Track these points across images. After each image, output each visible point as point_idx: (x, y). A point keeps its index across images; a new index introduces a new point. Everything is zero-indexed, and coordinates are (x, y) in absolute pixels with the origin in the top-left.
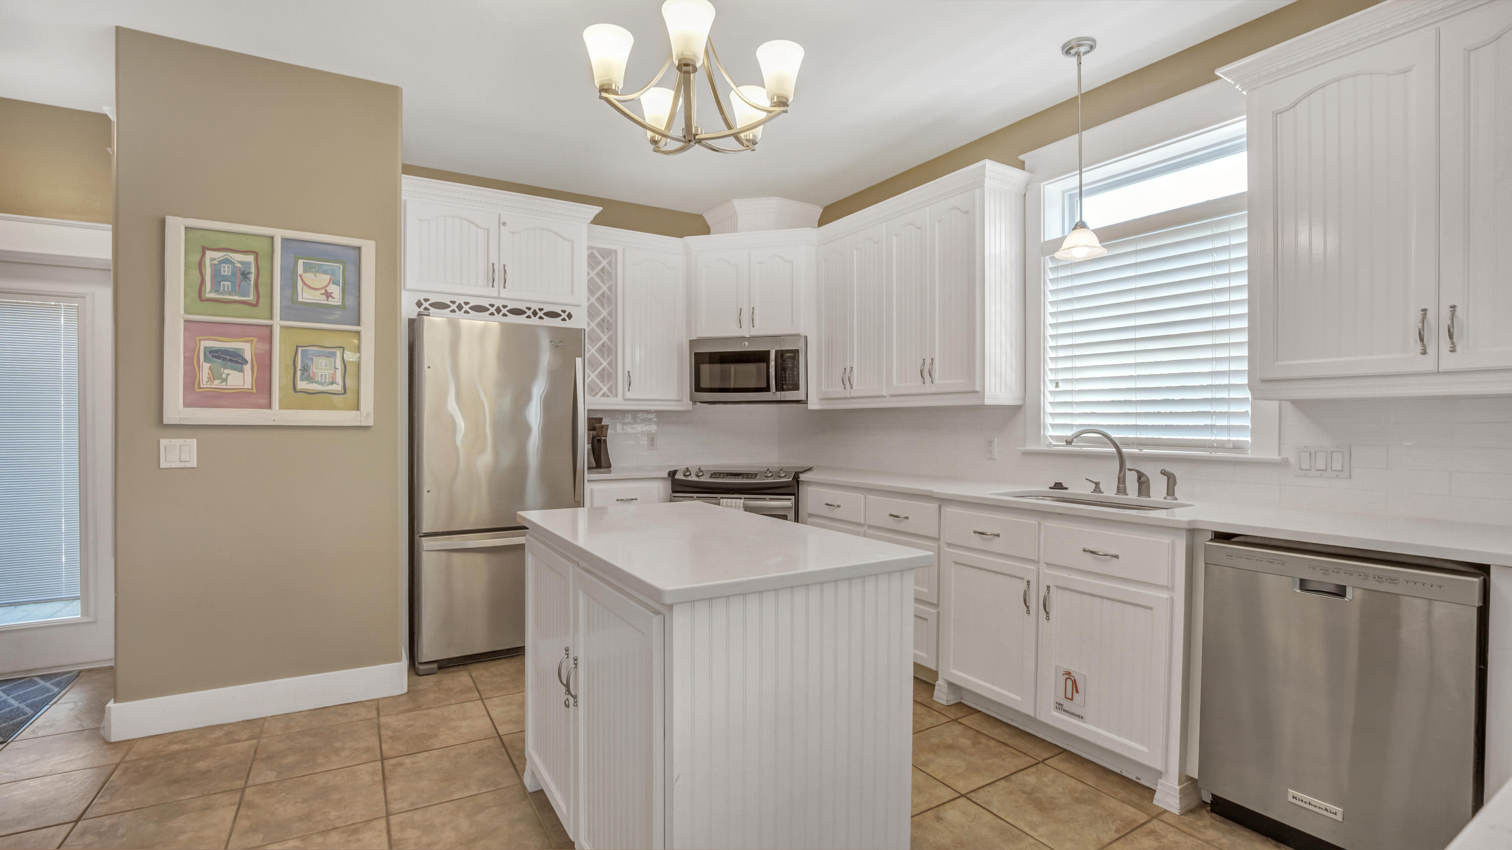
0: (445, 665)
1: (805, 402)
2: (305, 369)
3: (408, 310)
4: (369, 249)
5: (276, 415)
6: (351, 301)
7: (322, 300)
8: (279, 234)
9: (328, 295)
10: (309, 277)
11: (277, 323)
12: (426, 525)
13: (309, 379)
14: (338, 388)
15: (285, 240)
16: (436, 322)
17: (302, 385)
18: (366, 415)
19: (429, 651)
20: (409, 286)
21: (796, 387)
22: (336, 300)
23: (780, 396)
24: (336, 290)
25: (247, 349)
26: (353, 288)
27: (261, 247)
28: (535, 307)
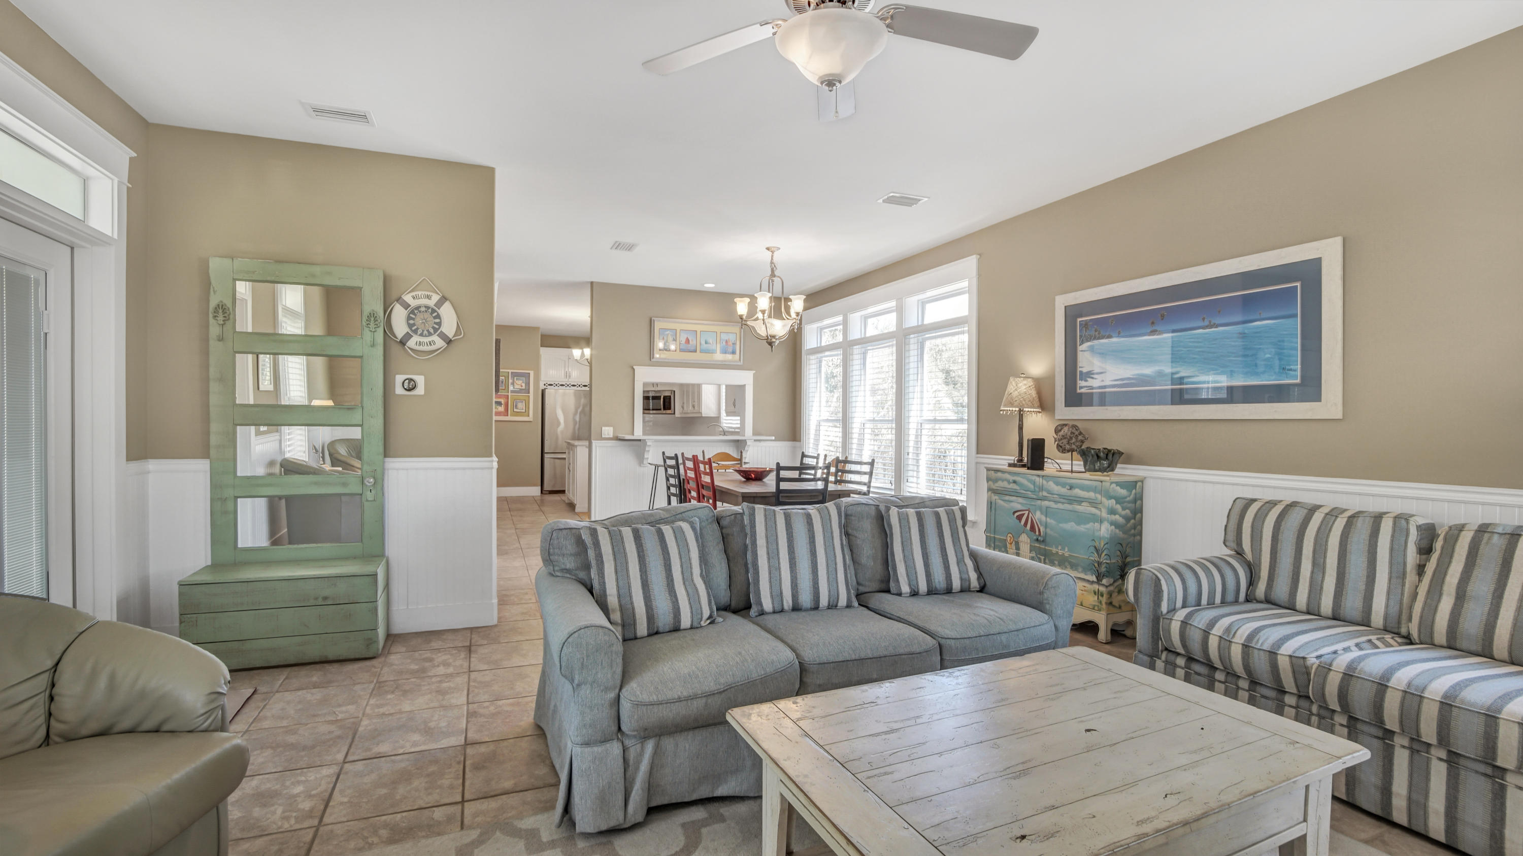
0: (552, 492)
1: (674, 414)
2: (516, 406)
3: (542, 387)
4: (532, 373)
5: (509, 418)
6: (527, 388)
7: (521, 388)
8: (510, 371)
9: (522, 386)
10: (517, 382)
11: (510, 394)
12: (546, 450)
13: (516, 408)
14: (524, 411)
15: (512, 373)
16: (550, 392)
17: (515, 410)
18: (530, 418)
19: (547, 487)
20: (542, 379)
21: (670, 409)
22: (524, 387)
23: (664, 412)
24: (524, 385)
25: (503, 401)
26: (528, 384)
27: (506, 375)
28: (579, 384)
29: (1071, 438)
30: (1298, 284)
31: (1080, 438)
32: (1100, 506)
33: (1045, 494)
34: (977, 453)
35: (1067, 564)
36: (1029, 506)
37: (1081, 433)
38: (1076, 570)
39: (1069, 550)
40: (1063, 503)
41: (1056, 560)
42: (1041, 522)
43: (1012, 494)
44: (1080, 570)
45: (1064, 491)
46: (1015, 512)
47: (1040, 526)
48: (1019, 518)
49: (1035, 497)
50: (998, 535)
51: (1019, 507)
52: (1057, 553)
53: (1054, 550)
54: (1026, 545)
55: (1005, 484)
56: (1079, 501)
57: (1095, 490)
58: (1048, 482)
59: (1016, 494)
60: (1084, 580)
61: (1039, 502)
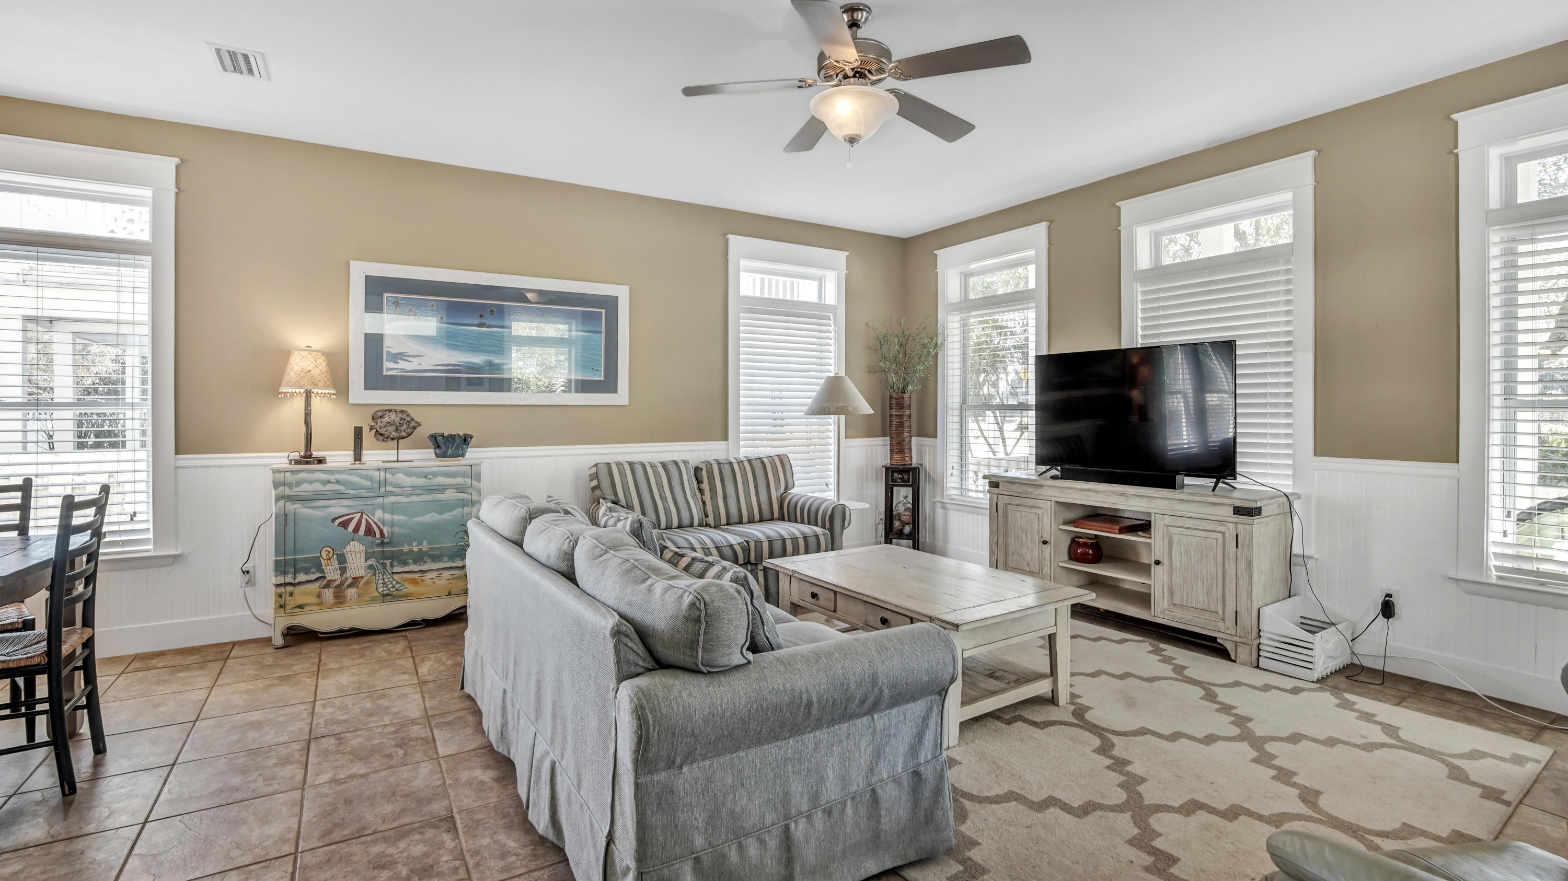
29: (401, 425)
30: (603, 311)
31: (413, 424)
32: (469, 490)
33: (389, 488)
34: (177, 453)
35: (426, 558)
36: (361, 508)
37: (412, 419)
38: (440, 561)
39: (429, 543)
40: (418, 495)
41: (410, 559)
42: (384, 523)
43: (332, 496)
44: (446, 559)
45: (421, 481)
46: (333, 520)
47: (381, 526)
48: (344, 525)
49: (372, 494)
50: (298, 555)
51: (344, 511)
52: (411, 550)
53: (406, 549)
54: (358, 555)
55: (317, 486)
56: (442, 489)
57: (463, 475)
58: (393, 475)
59: (338, 496)
60: (451, 568)
61: (380, 500)
